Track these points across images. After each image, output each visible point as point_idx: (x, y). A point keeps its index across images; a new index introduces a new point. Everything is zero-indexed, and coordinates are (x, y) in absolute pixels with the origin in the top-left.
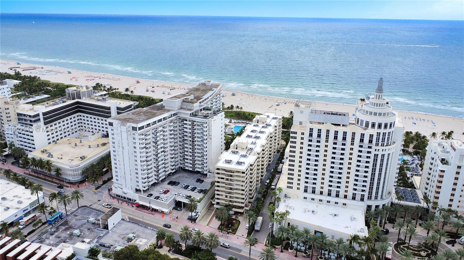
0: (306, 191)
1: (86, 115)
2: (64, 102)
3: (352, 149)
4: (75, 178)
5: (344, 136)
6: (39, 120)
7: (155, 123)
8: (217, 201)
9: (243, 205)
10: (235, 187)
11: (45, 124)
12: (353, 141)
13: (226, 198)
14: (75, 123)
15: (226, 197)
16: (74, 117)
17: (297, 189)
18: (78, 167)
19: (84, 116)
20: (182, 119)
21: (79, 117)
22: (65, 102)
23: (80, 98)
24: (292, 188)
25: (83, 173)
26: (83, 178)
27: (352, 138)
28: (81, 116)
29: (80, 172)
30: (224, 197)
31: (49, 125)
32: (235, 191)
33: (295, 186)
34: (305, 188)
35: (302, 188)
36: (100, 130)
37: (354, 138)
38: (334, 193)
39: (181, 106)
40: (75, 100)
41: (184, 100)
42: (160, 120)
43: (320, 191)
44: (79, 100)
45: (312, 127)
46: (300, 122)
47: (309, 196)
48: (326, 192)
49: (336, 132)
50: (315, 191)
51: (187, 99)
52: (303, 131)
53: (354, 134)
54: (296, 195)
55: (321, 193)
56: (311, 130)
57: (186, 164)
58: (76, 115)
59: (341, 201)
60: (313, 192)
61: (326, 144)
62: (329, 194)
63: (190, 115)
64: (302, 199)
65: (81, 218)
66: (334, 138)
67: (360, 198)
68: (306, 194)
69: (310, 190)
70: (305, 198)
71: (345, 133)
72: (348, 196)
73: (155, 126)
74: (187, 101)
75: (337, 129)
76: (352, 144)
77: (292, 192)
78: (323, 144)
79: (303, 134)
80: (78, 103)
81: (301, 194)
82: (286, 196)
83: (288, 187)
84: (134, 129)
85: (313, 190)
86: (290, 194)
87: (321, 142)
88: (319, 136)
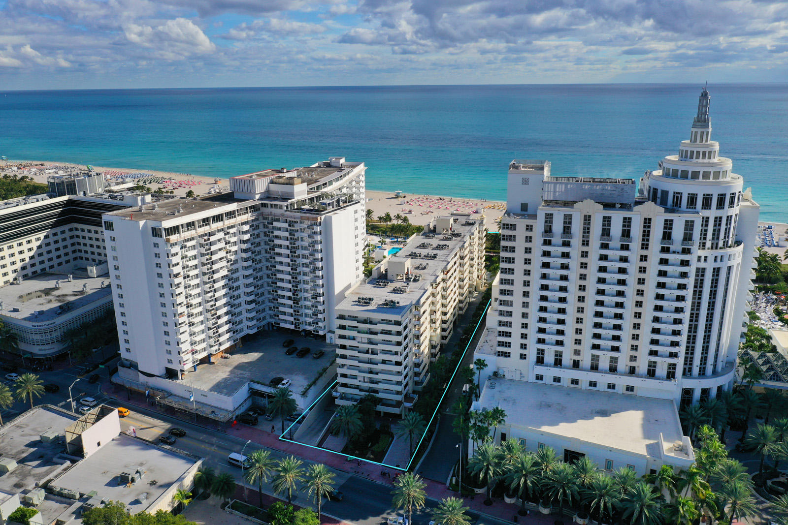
0: (540, 361)
1: (86, 227)
3: (644, 258)
5: (626, 228)
7: (206, 221)
8: (341, 390)
9: (399, 398)
10: (381, 357)
12: (646, 238)
13: (362, 384)
15: (362, 380)
16: (63, 232)
17: (521, 358)
18: (50, 326)
19: (83, 230)
20: (270, 217)
21: (74, 232)
23: (74, 193)
24: (509, 356)
26: (64, 349)
27: (644, 231)
28: (77, 229)
29: (56, 335)
30: (356, 382)
32: (381, 367)
33: (515, 350)
34: (538, 354)
35: (532, 355)
37: (649, 232)
38: (604, 364)
39: (268, 191)
40: (65, 198)
41: (275, 180)
42: (218, 218)
43: (572, 361)
44: (73, 197)
45: (549, 210)
46: (522, 204)
47: (549, 373)
48: (586, 361)
49: (607, 221)
50: (561, 360)
51: (280, 177)
52: (529, 222)
53: (647, 222)
54: (519, 372)
55: (576, 365)
56: (549, 218)
57: (282, 317)
58: (66, 228)
59: (622, 382)
60: (558, 363)
61: (585, 249)
62: (594, 368)
63: (285, 208)
64: (532, 379)
65: (32, 433)
66: (603, 235)
67: (665, 374)
68: (540, 370)
69: (549, 358)
70: (539, 377)
71: (627, 222)
72: (637, 369)
73: (206, 229)
74: (280, 180)
75: (608, 213)
76: (645, 246)
77: (511, 366)
78: (575, 249)
79: (529, 228)
80: (69, 202)
81: (530, 369)
82: (496, 375)
83: (500, 354)
84: (156, 232)
85: (556, 360)
86: (505, 370)
87: (571, 243)
88: (567, 230)
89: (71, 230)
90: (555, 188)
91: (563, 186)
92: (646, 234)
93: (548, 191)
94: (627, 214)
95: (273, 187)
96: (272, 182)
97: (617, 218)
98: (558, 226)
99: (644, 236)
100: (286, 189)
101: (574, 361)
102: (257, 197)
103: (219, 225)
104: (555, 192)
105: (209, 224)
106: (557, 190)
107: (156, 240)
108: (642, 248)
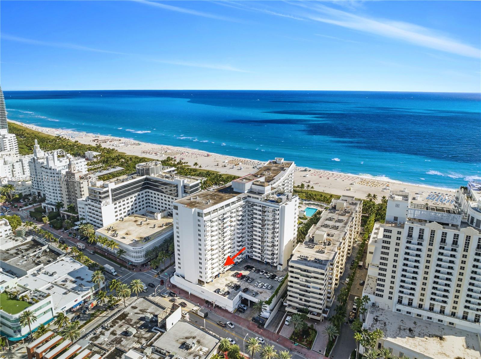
0: (400, 302)
1: (153, 192)
2: (133, 178)
3: (465, 256)
4: (138, 260)
5: (456, 240)
6: (108, 196)
7: (222, 208)
8: (288, 303)
9: (320, 312)
10: (311, 290)
11: (114, 200)
13: (300, 302)
14: (143, 199)
15: (301, 299)
16: (142, 194)
17: (389, 298)
18: (141, 249)
19: (151, 193)
20: (252, 203)
21: (147, 194)
22: (135, 178)
23: (148, 174)
24: (382, 297)
25: (146, 255)
26: (146, 260)
27: (466, 242)
28: (148, 192)
29: (143, 253)
30: (297, 300)
31: (117, 202)
32: (311, 294)
33: (386, 294)
34: (399, 298)
35: (396, 297)
36: (166, 208)
37: (469, 243)
38: (437, 308)
39: (251, 188)
40: (144, 177)
41: (255, 183)
42: (228, 205)
43: (418, 304)
44: (148, 176)
45: (412, 225)
46: (394, 217)
47: (405, 309)
48: (427, 305)
49: (444, 234)
50: (412, 303)
51: (257, 181)
52: (400, 230)
53: (468, 238)
54: (387, 306)
55: (420, 306)
56: (411, 229)
57: (254, 253)
58: (144, 191)
59: (447, 319)
60: (410, 304)
61: (430, 247)
62: (431, 309)
63: (260, 199)
64: (394, 310)
65: (139, 312)
66: (442, 242)
67: (473, 319)
68: (399, 307)
69: (405, 301)
70: (399, 310)
71: (456, 236)
72: (456, 313)
73: (222, 211)
74: (258, 183)
75: (445, 230)
76: (466, 250)
77: (382, 302)
78: (425, 247)
79: (399, 233)
80: (147, 179)
81: (393, 305)
82: (374, 305)
83: (378, 295)
84: (199, 214)
85: (409, 302)
86: (379, 303)
87: (423, 244)
88: (421, 237)
89: (146, 192)
90: (414, 212)
91: (419, 212)
92: (467, 244)
93: (410, 213)
94: (457, 232)
95: (254, 187)
96: (253, 184)
97: (451, 233)
98: (416, 234)
99: (466, 245)
100: (260, 188)
101: (420, 304)
102: (246, 192)
103: (228, 208)
104: (414, 214)
105: (223, 208)
106: (416, 213)
107: (200, 218)
108: (464, 251)
